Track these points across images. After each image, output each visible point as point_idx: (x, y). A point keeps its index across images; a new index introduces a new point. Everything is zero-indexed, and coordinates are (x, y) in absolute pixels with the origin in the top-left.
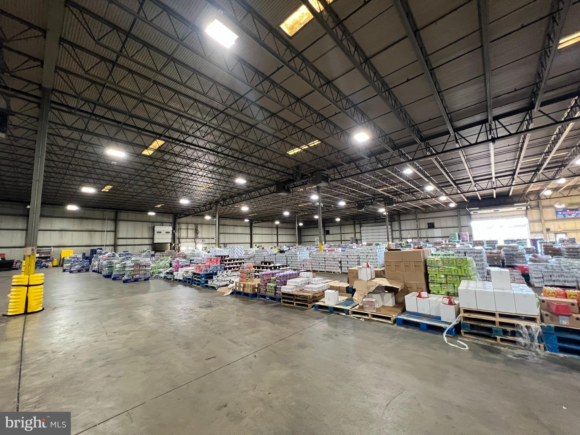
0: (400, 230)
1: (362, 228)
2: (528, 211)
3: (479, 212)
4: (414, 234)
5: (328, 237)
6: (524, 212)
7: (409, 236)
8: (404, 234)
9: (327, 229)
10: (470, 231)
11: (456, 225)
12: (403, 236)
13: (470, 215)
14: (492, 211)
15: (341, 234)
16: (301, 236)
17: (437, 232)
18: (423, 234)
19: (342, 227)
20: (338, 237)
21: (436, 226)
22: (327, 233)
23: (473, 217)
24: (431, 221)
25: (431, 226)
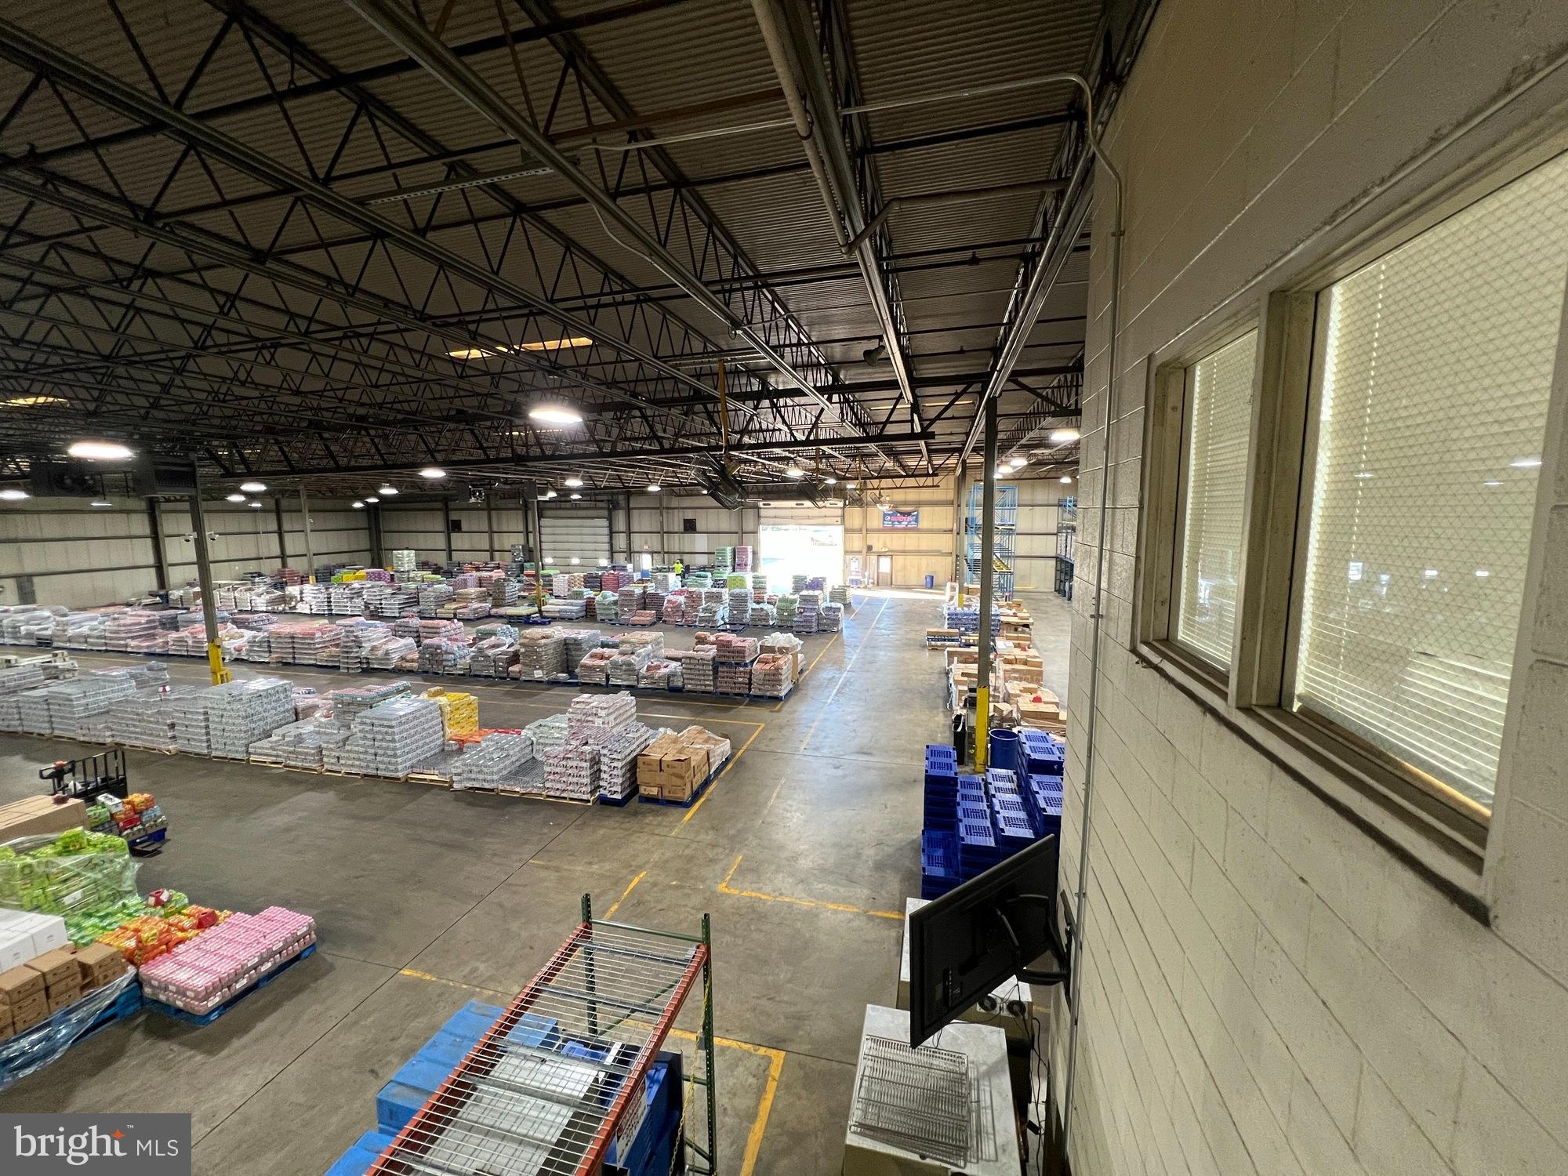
0: (629, 533)
1: (544, 522)
2: (847, 509)
3: (774, 504)
4: (654, 541)
5: (458, 540)
6: (840, 512)
7: (646, 547)
8: (638, 541)
9: (454, 516)
10: (756, 544)
11: (734, 529)
12: (636, 547)
13: (759, 508)
14: (792, 503)
15: (491, 532)
16: (378, 532)
17: (700, 542)
18: (676, 542)
19: (494, 513)
20: (483, 541)
21: (699, 527)
22: (455, 527)
23: (763, 513)
24: (689, 515)
25: (690, 526)
